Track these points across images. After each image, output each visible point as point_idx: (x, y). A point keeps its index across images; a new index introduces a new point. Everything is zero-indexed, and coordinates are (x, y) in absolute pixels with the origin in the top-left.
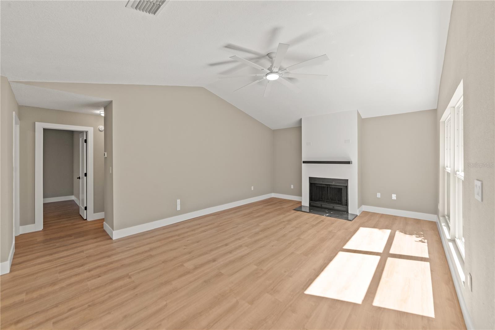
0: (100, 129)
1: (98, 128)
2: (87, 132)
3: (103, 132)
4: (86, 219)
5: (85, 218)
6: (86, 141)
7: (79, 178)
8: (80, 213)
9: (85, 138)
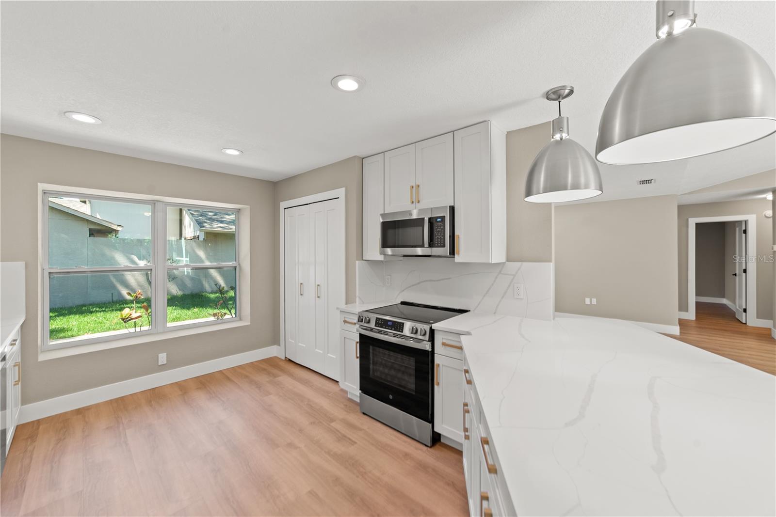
0: (767, 215)
1: (764, 213)
2: (746, 222)
3: (771, 219)
4: (746, 324)
5: (744, 321)
6: (745, 232)
7: (735, 275)
8: (736, 316)
9: (744, 228)
